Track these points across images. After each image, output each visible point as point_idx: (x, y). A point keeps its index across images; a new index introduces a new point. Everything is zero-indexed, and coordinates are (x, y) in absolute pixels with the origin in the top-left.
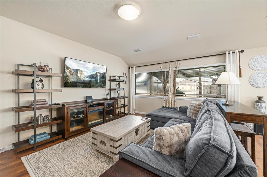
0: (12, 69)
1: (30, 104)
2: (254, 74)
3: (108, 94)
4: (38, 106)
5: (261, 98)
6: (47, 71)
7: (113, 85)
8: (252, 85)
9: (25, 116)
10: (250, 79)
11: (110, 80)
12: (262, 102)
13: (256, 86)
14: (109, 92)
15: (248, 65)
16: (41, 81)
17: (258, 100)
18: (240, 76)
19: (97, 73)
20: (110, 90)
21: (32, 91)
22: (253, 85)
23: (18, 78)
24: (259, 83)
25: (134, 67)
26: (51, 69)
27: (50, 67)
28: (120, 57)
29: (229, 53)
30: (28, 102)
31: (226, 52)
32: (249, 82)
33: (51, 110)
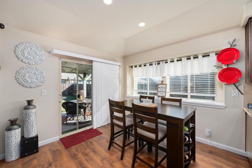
2: (23, 67)
5: (31, 103)
10: (17, 74)
12: (31, 107)
13: (26, 85)
15: (14, 52)
17: (27, 105)
22: (22, 84)
24: (29, 81)
32: (16, 79)
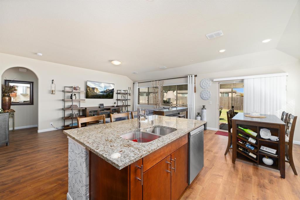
0: (62, 89)
1: (69, 107)
2: (203, 91)
3: (115, 103)
4: (74, 108)
5: (204, 107)
6: (78, 89)
7: (120, 97)
8: (201, 98)
9: (68, 113)
10: (200, 94)
11: (117, 93)
12: (204, 109)
13: (203, 99)
14: (116, 102)
15: (200, 85)
16: (75, 95)
18: (195, 92)
19: (107, 90)
20: (117, 100)
21: (71, 100)
23: (65, 93)
24: (205, 97)
25: (137, 82)
26: (80, 88)
27: (79, 87)
28: (126, 76)
29: (192, 76)
30: (68, 106)
31: (188, 75)
32: (200, 96)
33: (79, 111)
